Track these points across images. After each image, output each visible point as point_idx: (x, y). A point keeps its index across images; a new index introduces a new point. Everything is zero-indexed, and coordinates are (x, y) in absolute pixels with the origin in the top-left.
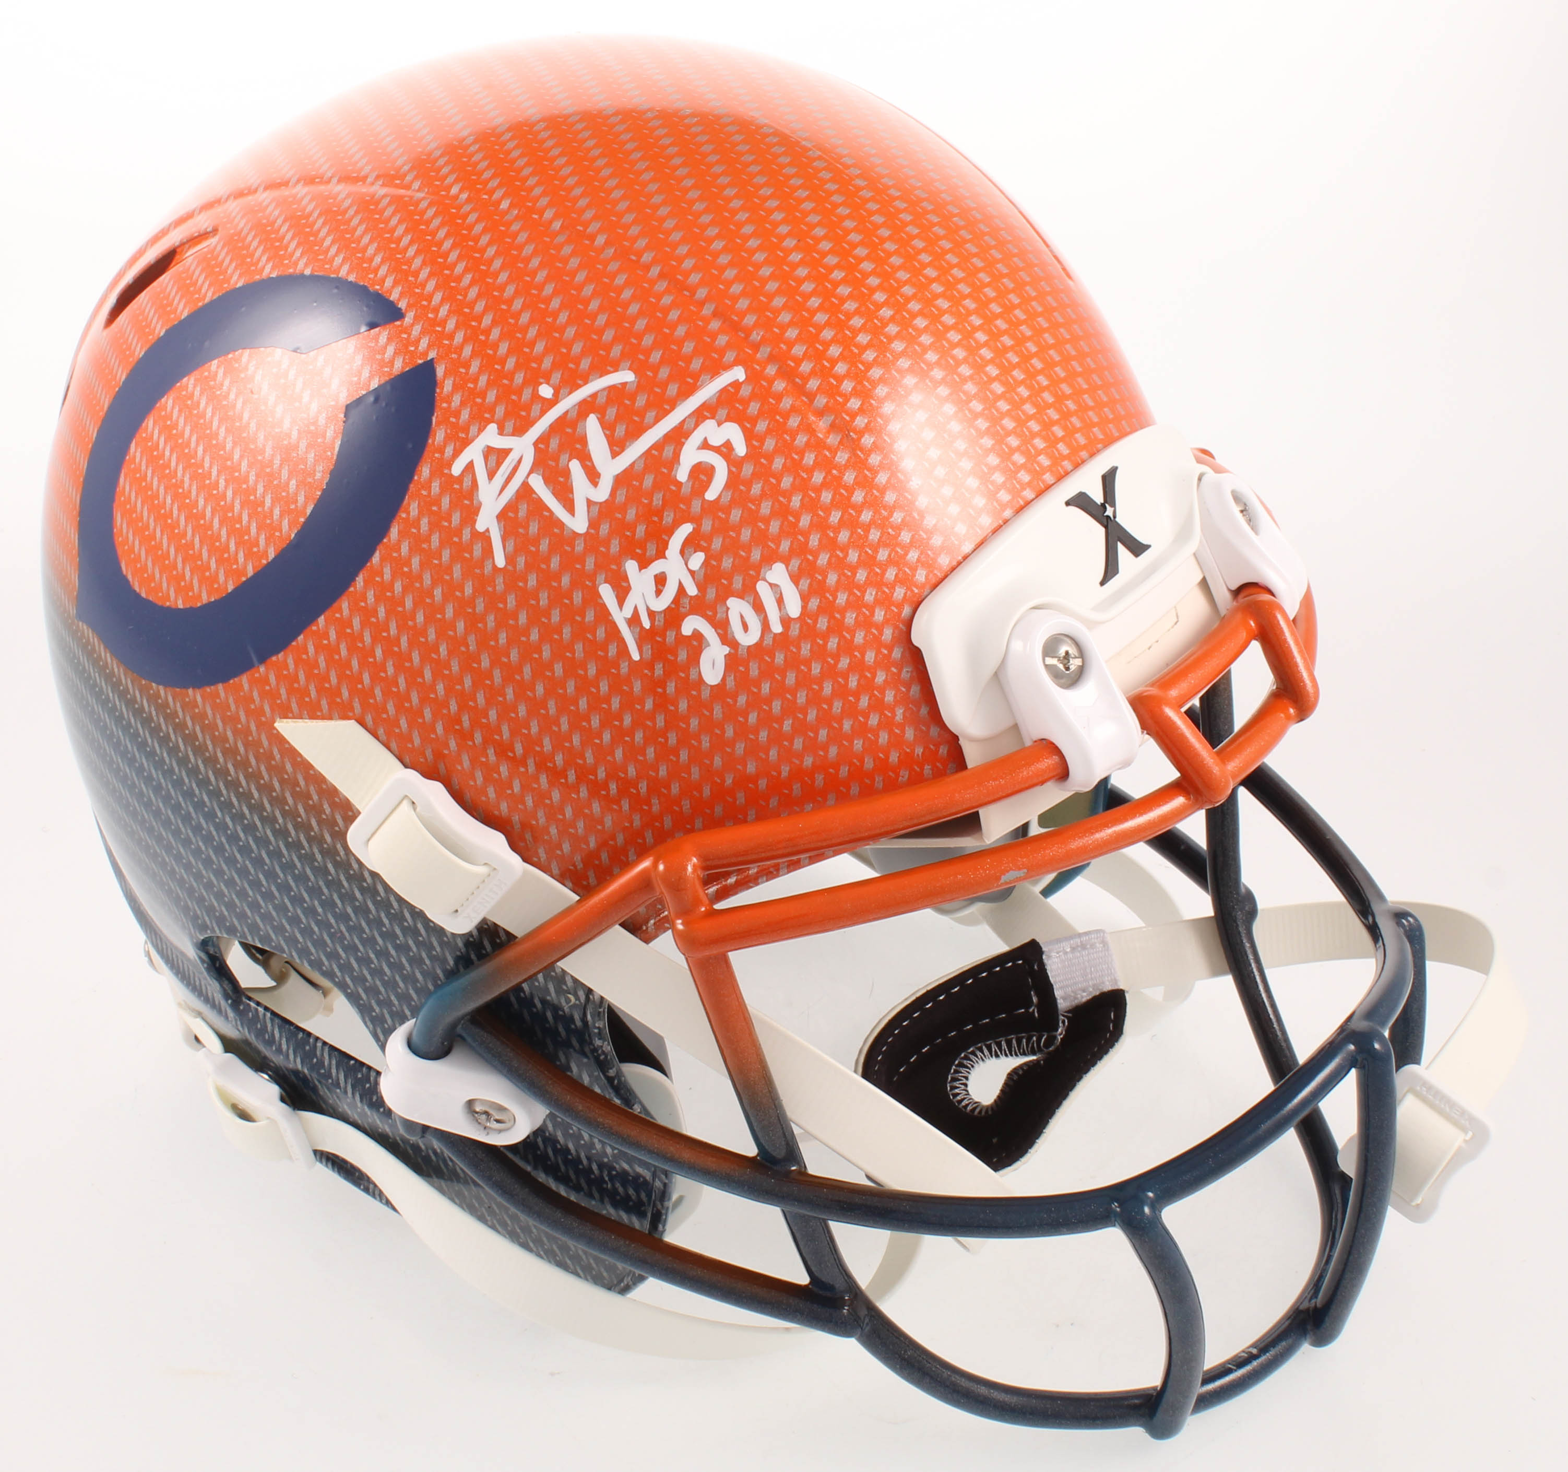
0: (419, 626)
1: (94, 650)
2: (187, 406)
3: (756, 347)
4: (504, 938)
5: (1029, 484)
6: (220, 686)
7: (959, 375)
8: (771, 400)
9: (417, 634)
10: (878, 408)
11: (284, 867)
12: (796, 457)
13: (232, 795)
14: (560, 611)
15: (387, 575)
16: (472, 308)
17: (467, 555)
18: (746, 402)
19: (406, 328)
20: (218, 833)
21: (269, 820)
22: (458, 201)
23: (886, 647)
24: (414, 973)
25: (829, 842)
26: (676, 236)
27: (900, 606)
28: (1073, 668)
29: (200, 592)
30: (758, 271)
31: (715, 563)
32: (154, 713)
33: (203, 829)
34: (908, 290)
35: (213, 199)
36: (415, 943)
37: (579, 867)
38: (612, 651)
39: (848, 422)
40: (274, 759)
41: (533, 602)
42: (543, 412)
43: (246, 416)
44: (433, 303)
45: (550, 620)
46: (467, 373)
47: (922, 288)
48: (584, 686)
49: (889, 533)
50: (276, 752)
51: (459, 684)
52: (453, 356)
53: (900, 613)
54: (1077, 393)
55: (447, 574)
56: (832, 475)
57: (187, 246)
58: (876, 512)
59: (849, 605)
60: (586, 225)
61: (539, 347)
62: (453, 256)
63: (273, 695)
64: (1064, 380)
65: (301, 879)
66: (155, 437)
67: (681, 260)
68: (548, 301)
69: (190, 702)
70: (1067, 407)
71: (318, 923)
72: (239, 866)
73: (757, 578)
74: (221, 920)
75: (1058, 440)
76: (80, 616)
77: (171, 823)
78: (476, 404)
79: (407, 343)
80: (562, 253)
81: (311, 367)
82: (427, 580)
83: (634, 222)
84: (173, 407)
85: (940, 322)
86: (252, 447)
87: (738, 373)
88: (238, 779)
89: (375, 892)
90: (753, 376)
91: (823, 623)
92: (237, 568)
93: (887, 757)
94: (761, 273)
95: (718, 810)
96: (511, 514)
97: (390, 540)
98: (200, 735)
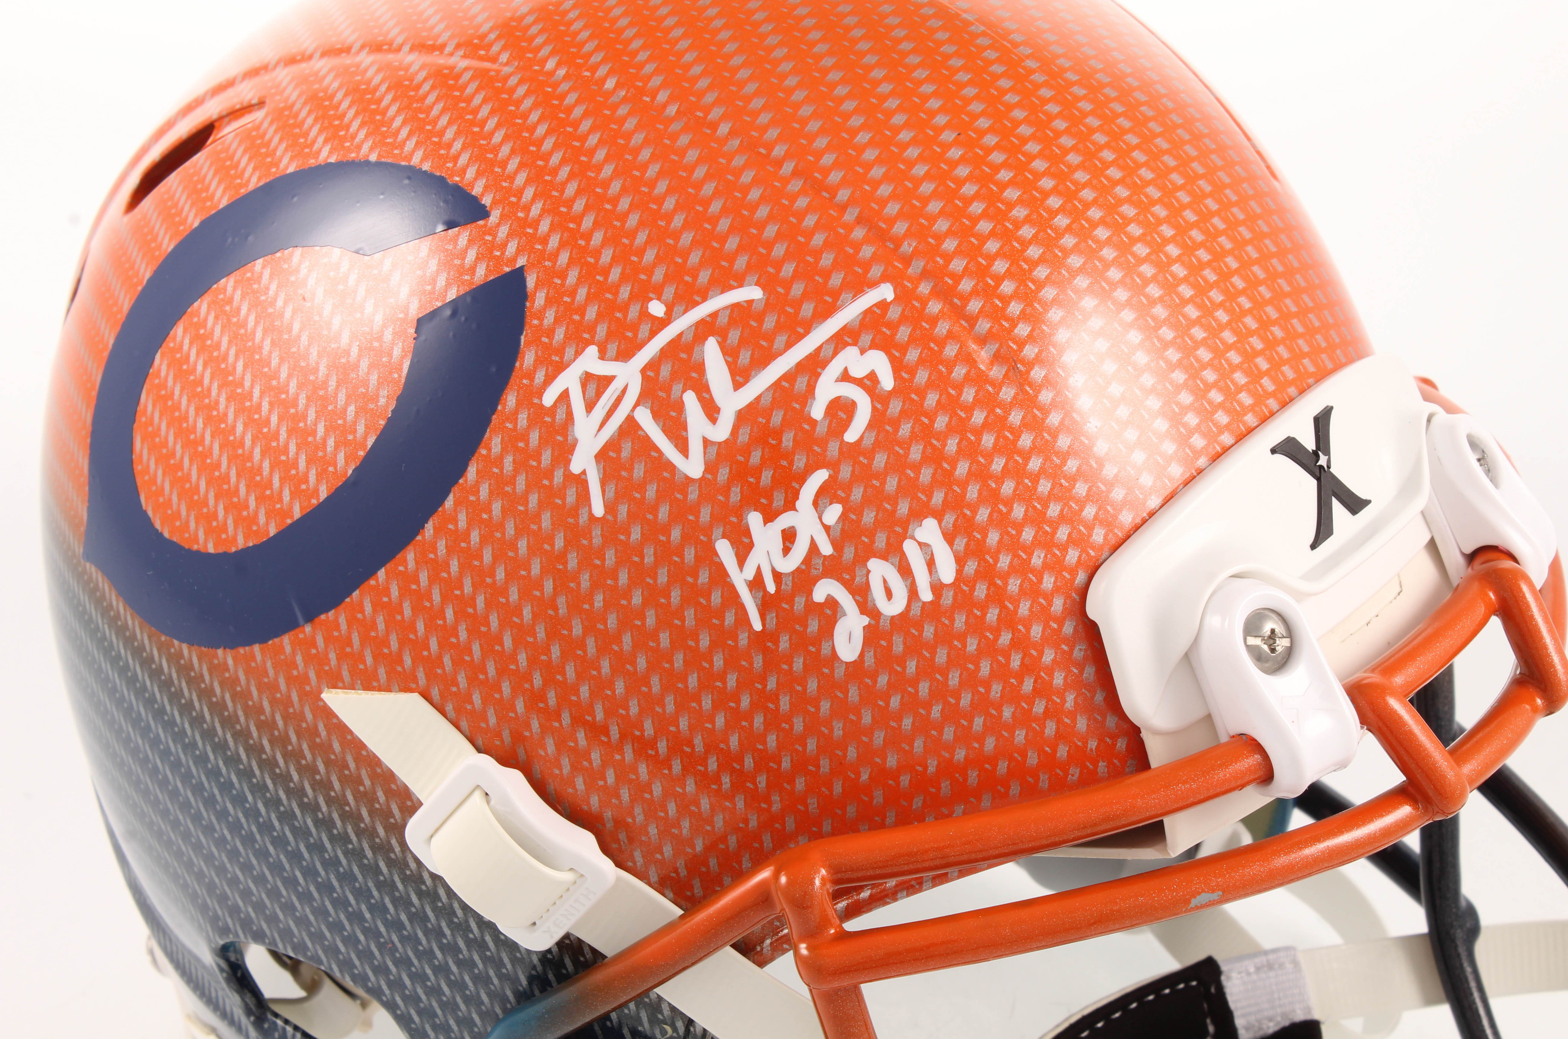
0: (499, 584)
1: (103, 596)
2: (225, 312)
3: (907, 261)
4: (589, 956)
5: (1227, 427)
6: (256, 648)
7: (1147, 297)
8: (924, 324)
9: (497, 593)
10: (1051, 335)
11: (325, 864)
12: (953, 392)
13: (267, 776)
14: (669, 571)
15: (462, 523)
16: (570, 207)
17: (559, 501)
18: (894, 327)
19: (491, 229)
20: (247, 821)
21: (311, 808)
22: (555, 77)
23: (1055, 620)
24: (478, 993)
25: (984, 854)
26: (814, 126)
27: (1073, 571)
28: (1279, 649)
29: (236, 534)
30: (911, 169)
31: (854, 517)
32: (174, 675)
33: (229, 814)
34: (1087, 194)
35: (258, 65)
36: (481, 959)
37: (682, 875)
38: (730, 618)
39: (1015, 351)
40: (319, 736)
41: (636, 559)
42: (653, 334)
43: (296, 327)
44: (524, 200)
45: (655, 580)
46: (563, 285)
47: (1104, 190)
48: (695, 659)
49: (1061, 485)
50: (321, 727)
51: (546, 655)
52: (547, 263)
53: (1073, 580)
54: (1285, 317)
55: (535, 523)
56: (996, 415)
57: (227, 120)
58: (1047, 459)
59: (1012, 569)
60: (707, 110)
61: (650, 256)
62: (548, 145)
63: (320, 661)
64: (1269, 302)
65: (347, 878)
66: (186, 347)
67: (819, 155)
68: (660, 200)
69: (219, 664)
70: (1272, 334)
71: (365, 931)
72: (271, 860)
73: (904, 536)
74: (246, 924)
75: (1261, 374)
76: (88, 556)
77: (191, 806)
78: (574, 321)
79: (492, 247)
80: (679, 143)
81: (375, 272)
82: (510, 529)
83: (764, 108)
84: (208, 313)
85: (1125, 233)
86: (303, 364)
87: (886, 292)
88: (274, 757)
89: (436, 897)
90: (903, 296)
91: (981, 591)
92: (281, 508)
93: (1055, 751)
94: (914, 171)
95: (851, 811)
96: (611, 454)
97: (466, 481)
98: (230, 704)
